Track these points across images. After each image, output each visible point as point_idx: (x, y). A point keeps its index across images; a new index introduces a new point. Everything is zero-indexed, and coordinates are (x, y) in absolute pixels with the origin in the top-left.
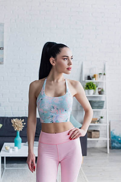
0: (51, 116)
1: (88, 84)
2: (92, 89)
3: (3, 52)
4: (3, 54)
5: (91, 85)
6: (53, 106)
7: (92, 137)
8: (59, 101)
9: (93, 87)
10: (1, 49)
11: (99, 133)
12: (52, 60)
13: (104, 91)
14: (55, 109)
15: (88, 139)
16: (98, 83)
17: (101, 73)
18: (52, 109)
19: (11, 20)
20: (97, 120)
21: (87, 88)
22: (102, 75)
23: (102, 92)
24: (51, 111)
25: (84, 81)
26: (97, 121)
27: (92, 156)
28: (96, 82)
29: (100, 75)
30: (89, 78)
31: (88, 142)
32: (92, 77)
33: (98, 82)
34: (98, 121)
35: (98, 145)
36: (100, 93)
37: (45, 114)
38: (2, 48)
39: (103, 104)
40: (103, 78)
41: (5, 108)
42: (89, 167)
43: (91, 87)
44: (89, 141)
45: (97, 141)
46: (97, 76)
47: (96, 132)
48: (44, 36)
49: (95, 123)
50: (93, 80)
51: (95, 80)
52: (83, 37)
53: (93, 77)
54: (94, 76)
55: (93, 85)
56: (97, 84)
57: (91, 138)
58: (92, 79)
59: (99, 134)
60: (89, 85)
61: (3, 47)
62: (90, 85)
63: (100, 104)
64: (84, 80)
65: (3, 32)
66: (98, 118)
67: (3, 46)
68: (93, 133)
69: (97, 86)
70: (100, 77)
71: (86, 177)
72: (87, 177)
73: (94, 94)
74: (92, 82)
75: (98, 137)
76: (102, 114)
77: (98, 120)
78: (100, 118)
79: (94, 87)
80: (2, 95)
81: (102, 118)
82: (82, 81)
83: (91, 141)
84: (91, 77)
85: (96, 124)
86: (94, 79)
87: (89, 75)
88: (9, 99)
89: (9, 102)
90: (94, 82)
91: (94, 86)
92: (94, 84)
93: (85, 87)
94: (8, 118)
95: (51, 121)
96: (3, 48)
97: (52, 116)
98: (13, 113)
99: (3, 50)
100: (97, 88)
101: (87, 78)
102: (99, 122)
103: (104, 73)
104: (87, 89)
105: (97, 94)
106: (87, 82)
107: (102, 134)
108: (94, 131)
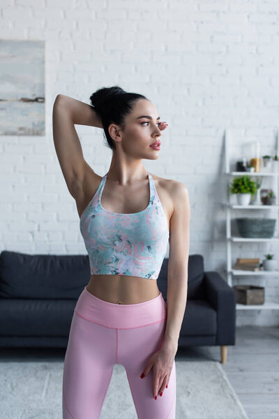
0: (115, 259)
1: (238, 180)
2: (246, 193)
3: (44, 108)
4: (44, 112)
5: (246, 183)
6: (119, 234)
7: (248, 301)
8: (132, 224)
9: (249, 189)
10: (40, 100)
11: (264, 292)
12: (114, 129)
13: (274, 197)
14: (124, 242)
15: (239, 307)
16: (260, 179)
17: (269, 154)
18: (117, 242)
19: (60, 33)
20: (258, 262)
21: (236, 190)
22: (271, 159)
23: (271, 200)
24: (115, 247)
25: (229, 175)
26: (258, 265)
27: (248, 345)
28: (257, 177)
29: (266, 160)
30: (240, 167)
31: (237, 313)
32: (247, 163)
33: (262, 177)
34: (261, 265)
35: (260, 321)
36: (266, 201)
37: (101, 252)
38: (40, 98)
39: (273, 227)
40: (273, 166)
41: (48, 235)
42: (241, 370)
43: (246, 188)
44: (240, 310)
45: (259, 311)
46: (258, 163)
47: (256, 291)
48: (136, 70)
49: (253, 270)
50: (249, 171)
51: (255, 171)
52: (227, 72)
53: (249, 164)
54: (253, 163)
55: (250, 183)
56: (258, 180)
57: (245, 303)
58: (248, 169)
59: (263, 296)
60: (240, 183)
61: (42, 96)
62: (243, 183)
63: (266, 225)
64: (228, 170)
65: (43, 62)
66: (262, 259)
67: (44, 95)
68: (249, 292)
69: (258, 186)
70: (265, 165)
71: (235, 395)
72: (238, 394)
73: (251, 203)
74: (247, 176)
75: (262, 303)
76: (271, 250)
77: (261, 262)
78: (264, 258)
79: (251, 188)
80: (43, 207)
81: (269, 257)
82: (225, 174)
83: (244, 311)
84: (245, 165)
85: (257, 272)
86: (252, 169)
87: (240, 161)
88: (58, 215)
89: (58, 220)
90: (251, 177)
91: (252, 185)
92: (252, 180)
93: (231, 186)
94: (55, 257)
95: (114, 269)
96: (44, 99)
97: (117, 260)
98: (66, 246)
99: (42, 104)
100: (259, 191)
101: (235, 168)
102: (262, 268)
103: (274, 155)
104: (236, 193)
105: (258, 205)
106: (235, 176)
107: (270, 296)
108: (252, 288)
